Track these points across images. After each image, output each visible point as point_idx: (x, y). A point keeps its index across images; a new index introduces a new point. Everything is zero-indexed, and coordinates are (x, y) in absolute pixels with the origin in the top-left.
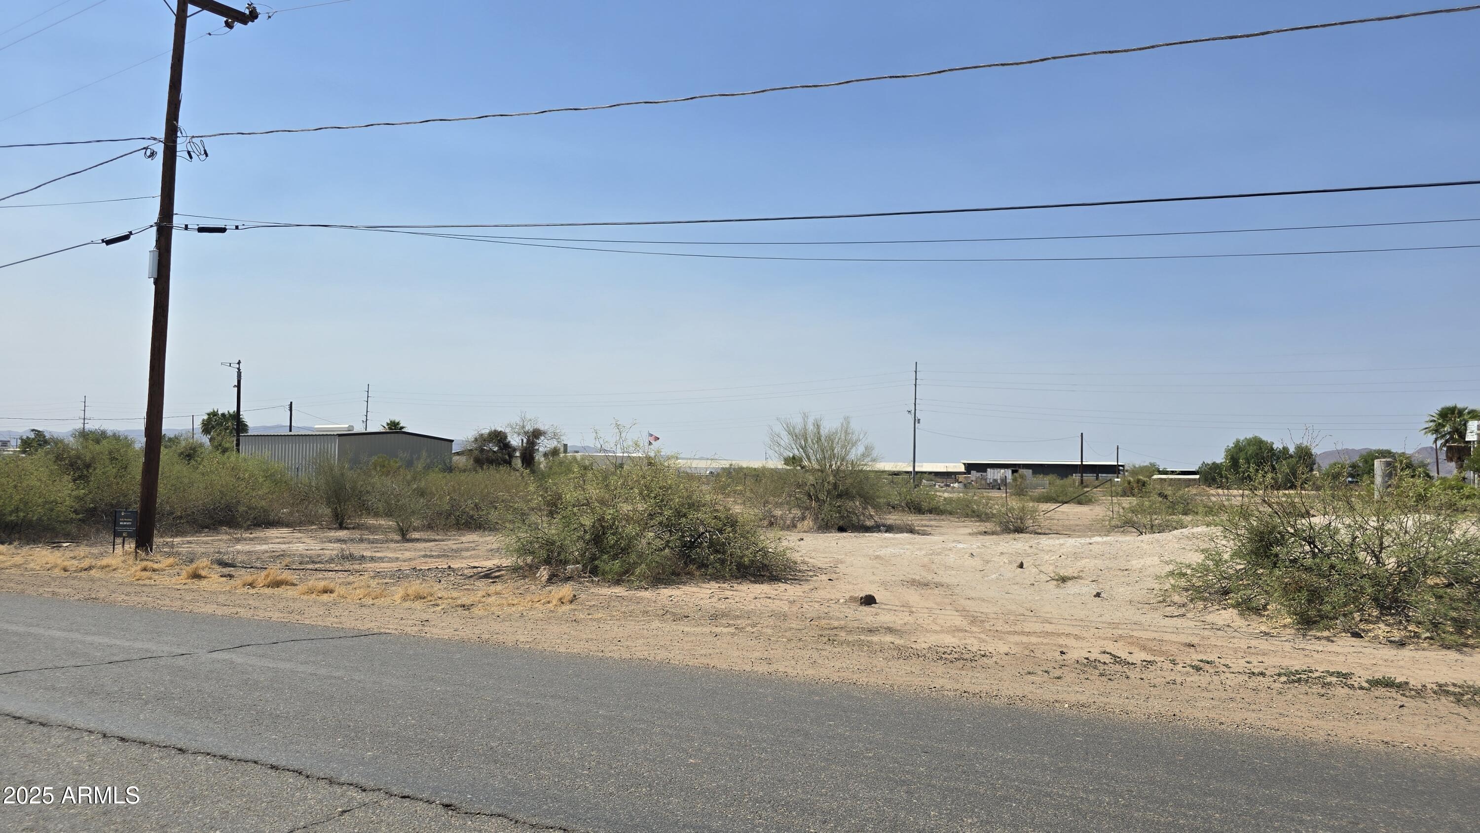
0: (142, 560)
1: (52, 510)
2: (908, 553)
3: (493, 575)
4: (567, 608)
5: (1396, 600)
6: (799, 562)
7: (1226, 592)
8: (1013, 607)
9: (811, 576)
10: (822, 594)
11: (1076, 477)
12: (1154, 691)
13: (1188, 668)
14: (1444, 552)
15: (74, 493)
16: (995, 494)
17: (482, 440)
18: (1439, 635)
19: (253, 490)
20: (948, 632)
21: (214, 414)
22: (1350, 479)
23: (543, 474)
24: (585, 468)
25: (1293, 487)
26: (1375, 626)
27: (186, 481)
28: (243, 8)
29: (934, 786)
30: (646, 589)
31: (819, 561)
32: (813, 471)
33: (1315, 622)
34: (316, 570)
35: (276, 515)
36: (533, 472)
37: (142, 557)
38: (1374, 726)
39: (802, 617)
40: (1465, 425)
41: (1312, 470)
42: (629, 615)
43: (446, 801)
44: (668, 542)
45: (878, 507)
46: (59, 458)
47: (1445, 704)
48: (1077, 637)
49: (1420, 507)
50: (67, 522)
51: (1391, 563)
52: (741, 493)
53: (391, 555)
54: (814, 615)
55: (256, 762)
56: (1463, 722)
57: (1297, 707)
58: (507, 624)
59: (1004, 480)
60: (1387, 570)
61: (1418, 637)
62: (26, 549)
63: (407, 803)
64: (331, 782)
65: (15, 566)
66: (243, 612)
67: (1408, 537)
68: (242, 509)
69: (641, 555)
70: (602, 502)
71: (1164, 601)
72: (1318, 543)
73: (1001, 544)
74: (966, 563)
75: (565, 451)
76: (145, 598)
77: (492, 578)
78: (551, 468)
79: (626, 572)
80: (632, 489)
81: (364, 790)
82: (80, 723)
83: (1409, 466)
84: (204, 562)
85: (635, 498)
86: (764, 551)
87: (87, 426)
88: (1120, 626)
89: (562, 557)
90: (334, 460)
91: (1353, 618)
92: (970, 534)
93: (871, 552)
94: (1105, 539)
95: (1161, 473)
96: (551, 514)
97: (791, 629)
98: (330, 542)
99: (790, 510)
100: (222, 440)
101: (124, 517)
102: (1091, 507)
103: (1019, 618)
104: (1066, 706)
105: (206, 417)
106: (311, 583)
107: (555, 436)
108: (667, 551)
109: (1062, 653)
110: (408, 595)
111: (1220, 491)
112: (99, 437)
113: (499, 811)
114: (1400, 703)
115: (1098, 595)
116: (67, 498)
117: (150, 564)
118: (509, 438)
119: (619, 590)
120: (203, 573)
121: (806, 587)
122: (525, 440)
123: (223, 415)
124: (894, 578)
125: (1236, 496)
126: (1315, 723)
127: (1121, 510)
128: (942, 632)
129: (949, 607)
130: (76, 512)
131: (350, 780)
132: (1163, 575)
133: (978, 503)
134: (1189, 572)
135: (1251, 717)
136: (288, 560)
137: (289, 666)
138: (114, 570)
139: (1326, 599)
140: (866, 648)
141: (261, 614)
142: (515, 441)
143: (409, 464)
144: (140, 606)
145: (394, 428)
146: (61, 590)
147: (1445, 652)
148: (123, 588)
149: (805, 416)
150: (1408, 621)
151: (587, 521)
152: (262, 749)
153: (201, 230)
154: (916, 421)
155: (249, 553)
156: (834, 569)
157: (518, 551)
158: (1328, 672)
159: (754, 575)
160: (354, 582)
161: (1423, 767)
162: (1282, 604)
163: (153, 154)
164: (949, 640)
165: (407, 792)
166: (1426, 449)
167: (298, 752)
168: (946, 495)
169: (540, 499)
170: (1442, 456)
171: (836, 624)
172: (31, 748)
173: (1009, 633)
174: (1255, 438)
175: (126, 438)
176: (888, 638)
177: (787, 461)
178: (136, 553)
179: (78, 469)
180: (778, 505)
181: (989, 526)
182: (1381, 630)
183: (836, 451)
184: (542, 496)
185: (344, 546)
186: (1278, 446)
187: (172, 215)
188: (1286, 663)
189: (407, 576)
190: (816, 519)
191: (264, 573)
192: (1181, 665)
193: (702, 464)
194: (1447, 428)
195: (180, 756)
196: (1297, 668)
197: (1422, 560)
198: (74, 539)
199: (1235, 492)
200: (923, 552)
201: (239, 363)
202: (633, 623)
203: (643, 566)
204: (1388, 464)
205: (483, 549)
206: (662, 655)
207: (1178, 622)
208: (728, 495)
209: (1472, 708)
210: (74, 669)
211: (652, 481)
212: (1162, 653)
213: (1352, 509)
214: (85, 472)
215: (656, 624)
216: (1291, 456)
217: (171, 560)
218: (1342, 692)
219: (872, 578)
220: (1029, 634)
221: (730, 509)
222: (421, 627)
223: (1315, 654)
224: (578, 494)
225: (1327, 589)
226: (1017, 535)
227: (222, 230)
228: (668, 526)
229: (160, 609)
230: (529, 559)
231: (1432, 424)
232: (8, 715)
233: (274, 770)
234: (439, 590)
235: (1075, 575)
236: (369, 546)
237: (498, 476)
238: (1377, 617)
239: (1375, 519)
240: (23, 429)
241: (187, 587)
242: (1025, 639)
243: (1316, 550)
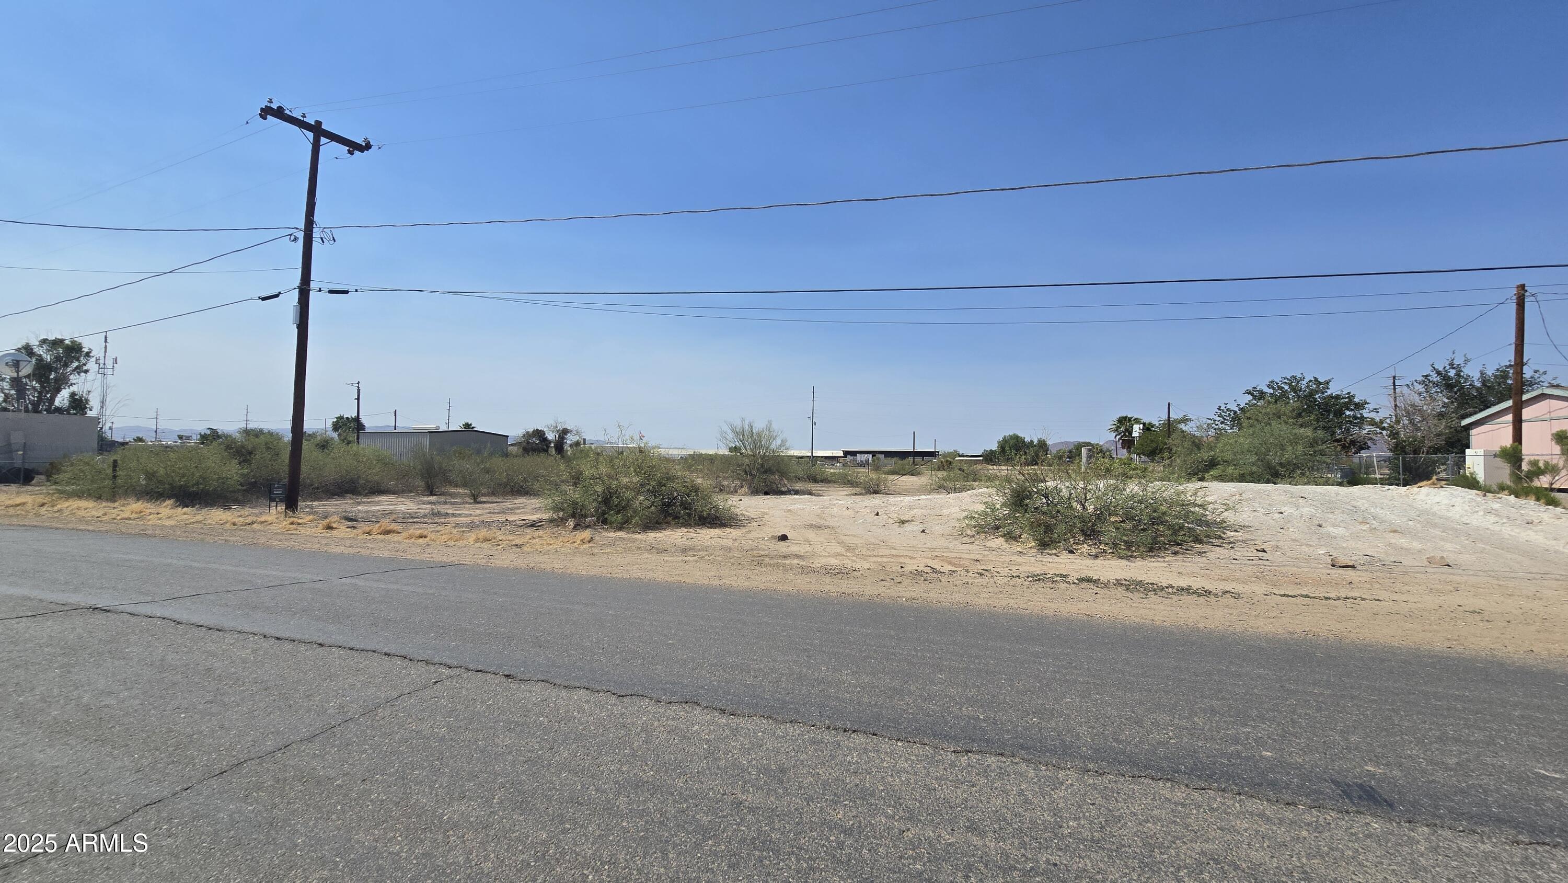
0: (290, 517)
1: (224, 483)
2: (808, 507)
3: (537, 525)
4: (586, 546)
5: (1094, 531)
6: (739, 514)
7: (997, 528)
8: (873, 540)
9: (747, 524)
10: (753, 535)
11: (910, 459)
12: (956, 589)
13: (976, 575)
14: (1121, 502)
15: (239, 472)
16: (862, 470)
17: (528, 435)
18: (1117, 551)
19: (370, 469)
20: (833, 556)
21: (341, 418)
22: (1068, 460)
23: (569, 458)
24: (598, 454)
25: (1036, 464)
26: (1082, 546)
27: (322, 463)
28: (360, 141)
29: (824, 652)
30: (639, 533)
31: (752, 513)
32: (747, 456)
33: (1048, 545)
34: (414, 523)
35: (386, 486)
36: (563, 457)
37: (290, 515)
38: (1082, 605)
39: (741, 549)
40: (1132, 427)
41: (1047, 454)
42: (627, 550)
43: (506, 673)
44: (654, 502)
45: (788, 479)
46: (228, 447)
47: (1120, 591)
48: (911, 558)
49: (1107, 475)
50: (235, 492)
51: (1091, 508)
52: (701, 471)
53: (467, 512)
54: (747, 548)
55: (374, 651)
56: (1129, 602)
57: (1038, 595)
58: (546, 556)
59: (867, 461)
60: (1089, 513)
61: (1106, 553)
62: (204, 511)
63: (480, 675)
64: (427, 663)
65: (197, 522)
66: (363, 551)
67: (1100, 493)
68: (362, 482)
69: (635, 511)
70: (609, 477)
71: (962, 534)
72: (1050, 498)
73: (866, 501)
74: (844, 514)
75: (584, 443)
76: (293, 543)
77: (536, 527)
78: (575, 455)
79: (625, 523)
80: (629, 468)
81: (450, 668)
82: (247, 628)
83: (1101, 451)
84: (335, 518)
85: (631, 474)
86: (716, 507)
87: (249, 426)
88: (936, 550)
89: (583, 512)
90: (426, 449)
91: (1070, 542)
92: (846, 495)
93: (785, 508)
94: (928, 497)
95: (960, 456)
96: (575, 484)
97: (734, 557)
98: (424, 504)
99: (733, 482)
100: (347, 436)
101: (277, 488)
102: (920, 477)
103: (876, 546)
104: (904, 599)
105: (335, 420)
106: (411, 532)
107: (578, 433)
108: (653, 508)
109: (902, 567)
110: (479, 539)
111: (995, 467)
112: (258, 433)
113: (543, 678)
114: (1096, 592)
115: (923, 531)
116: (235, 475)
117: (296, 520)
118: (546, 435)
119: (621, 534)
120: (334, 525)
121: (744, 530)
122: (557, 436)
123: (347, 418)
124: (799, 524)
125: (1003, 470)
126: (1049, 604)
127: (937, 479)
128: (829, 556)
129: (834, 541)
130: (241, 485)
131: (441, 661)
132: (961, 518)
133: (851, 476)
134: (976, 516)
135: (1012, 602)
136: (395, 516)
137: (395, 587)
138: (270, 524)
139: (1055, 531)
140: (781, 568)
141: (376, 553)
142: (550, 436)
143: (479, 452)
144: (289, 548)
145: (467, 426)
146: (231, 538)
147: (1120, 560)
148: (278, 536)
149: (743, 420)
150: (1099, 543)
151: (599, 489)
152: (378, 643)
153: (331, 292)
154: (814, 424)
155: (367, 512)
156: (761, 518)
157: (553, 508)
158: (1055, 574)
159: (710, 523)
160: (441, 531)
161: (1108, 628)
162: (1029, 534)
163: (296, 239)
164: (833, 561)
165: (480, 667)
166: (1110, 441)
167: (403, 644)
168: (832, 471)
169: (568, 474)
170: (1119, 445)
171: (763, 553)
172: (211, 647)
173: (870, 556)
174: (1014, 435)
175: (277, 434)
176: (796, 561)
177: (731, 450)
178: (286, 512)
179: (243, 455)
180: (725, 478)
181: (858, 490)
182: (1085, 548)
183: (763, 443)
184: (569, 472)
185: (434, 507)
186: (1027, 439)
187: (310, 281)
188: (1032, 569)
189: (478, 526)
190: (750, 488)
191: (378, 525)
192: (972, 573)
193: (676, 452)
194: (1122, 429)
195: (320, 649)
196: (1038, 573)
197: (1108, 506)
198: (241, 503)
199: (1003, 468)
200: (818, 507)
201: (358, 383)
202: (631, 555)
203: (637, 518)
204: (1089, 450)
205: (529, 507)
206: (650, 575)
207: (970, 547)
208: (692, 472)
209: (1135, 593)
210: (242, 592)
211: (643, 462)
212: (960, 566)
213: (1070, 477)
214: (249, 458)
215: (646, 555)
216: (1035, 446)
217: (311, 517)
218: (1063, 586)
219: (786, 523)
220: (882, 556)
221: (694, 481)
222: (488, 560)
223: (1048, 564)
224: (593, 471)
225: (1055, 524)
226: (875, 495)
227: (346, 292)
228: (653, 492)
229: (303, 550)
230: (561, 514)
231: (1114, 426)
232: (192, 624)
233: (387, 656)
234: (499, 535)
235: (910, 519)
236: (450, 506)
237: (539, 459)
238: (1083, 541)
239: (1082, 483)
240: (202, 427)
241: (322, 535)
242: (879, 559)
243: (1049, 502)
